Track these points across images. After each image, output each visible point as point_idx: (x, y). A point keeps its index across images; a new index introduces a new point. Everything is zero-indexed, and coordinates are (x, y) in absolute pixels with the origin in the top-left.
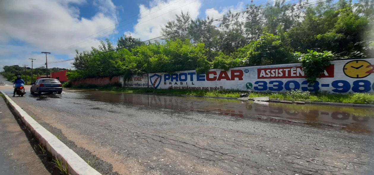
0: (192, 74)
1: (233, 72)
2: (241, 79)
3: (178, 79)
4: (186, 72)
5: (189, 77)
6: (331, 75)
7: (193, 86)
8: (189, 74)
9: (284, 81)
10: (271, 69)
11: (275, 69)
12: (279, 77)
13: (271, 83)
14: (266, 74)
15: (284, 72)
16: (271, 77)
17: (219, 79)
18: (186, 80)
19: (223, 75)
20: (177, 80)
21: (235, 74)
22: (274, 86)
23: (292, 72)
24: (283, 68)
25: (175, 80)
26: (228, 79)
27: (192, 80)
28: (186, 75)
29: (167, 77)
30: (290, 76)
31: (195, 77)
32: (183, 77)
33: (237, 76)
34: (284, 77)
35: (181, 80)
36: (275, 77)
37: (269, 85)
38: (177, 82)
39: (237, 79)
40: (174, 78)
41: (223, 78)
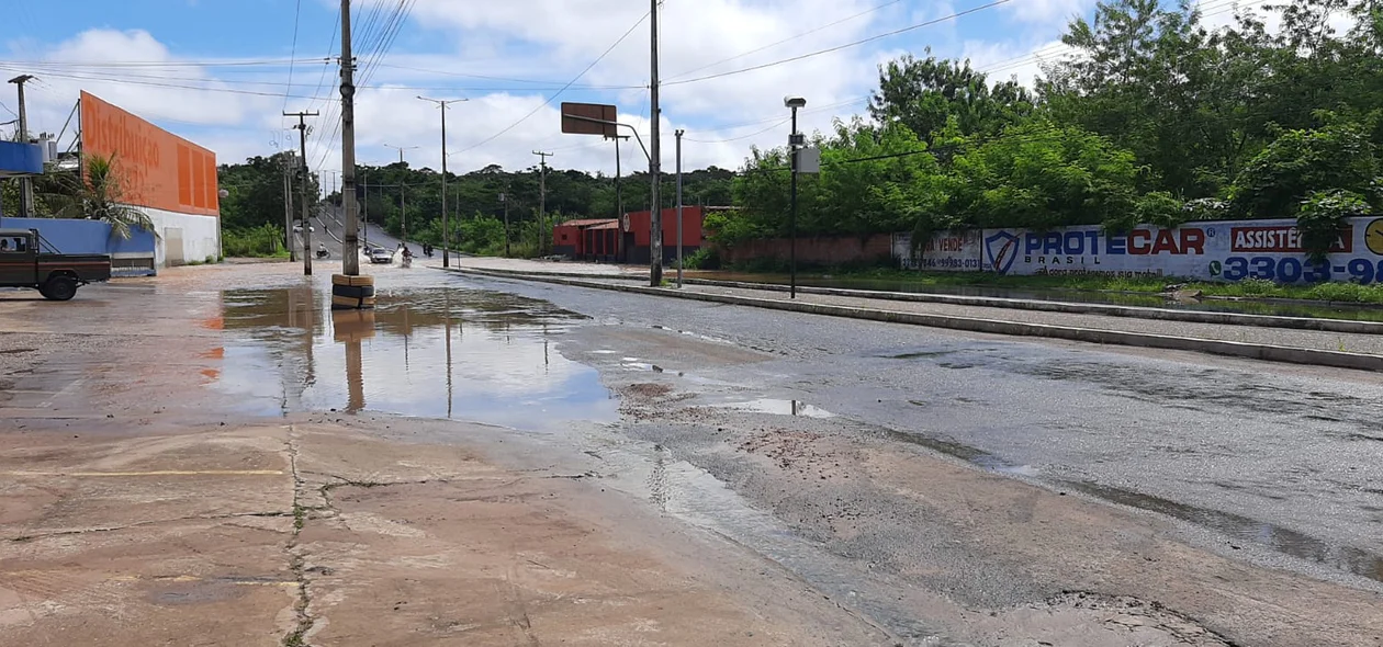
0: (1093, 235)
1: (1184, 233)
2: (1199, 251)
3: (1062, 248)
4: (1082, 229)
5: (1088, 241)
6: (1348, 249)
7: (1095, 268)
8: (1089, 234)
9: (1277, 257)
10: (1256, 230)
11: (1262, 229)
12: (1268, 249)
13: (1255, 261)
14: (1247, 241)
15: (1276, 237)
16: (1254, 249)
17: (1155, 251)
18: (1080, 250)
19: (1165, 241)
20: (1059, 252)
21: (1189, 238)
22: (1260, 269)
23: (1290, 238)
24: (1275, 229)
25: (1054, 250)
26: (1175, 251)
27: (1095, 250)
28: (1080, 236)
29: (1033, 241)
30: (1286, 249)
31: (1102, 242)
32: (1074, 244)
33: (1192, 244)
34: (1276, 249)
35: (1069, 251)
36: (1261, 249)
37: (1251, 268)
38: (1058, 256)
39: (1191, 250)
40: (1053, 246)
41: (1165, 247)
